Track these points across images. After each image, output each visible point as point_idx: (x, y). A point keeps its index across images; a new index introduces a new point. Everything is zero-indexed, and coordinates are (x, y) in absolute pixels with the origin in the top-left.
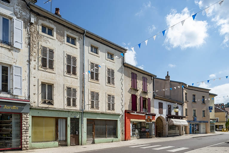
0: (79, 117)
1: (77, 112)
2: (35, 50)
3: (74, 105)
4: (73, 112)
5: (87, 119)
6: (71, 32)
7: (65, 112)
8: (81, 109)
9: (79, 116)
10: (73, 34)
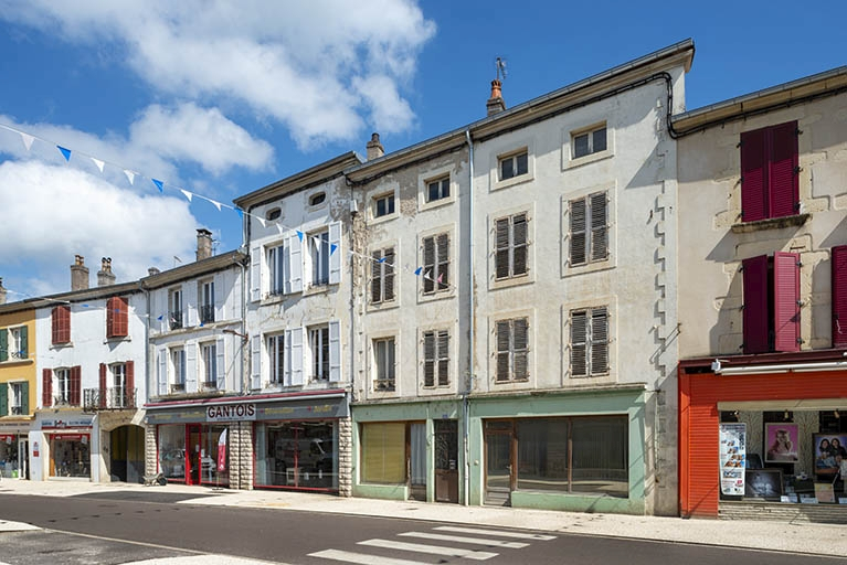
0: (457, 414)
1: (450, 401)
2: (362, 269)
3: (444, 380)
4: (440, 402)
5: (483, 419)
6: (435, 165)
7: (418, 406)
8: (465, 390)
9: (455, 412)
10: (441, 166)
